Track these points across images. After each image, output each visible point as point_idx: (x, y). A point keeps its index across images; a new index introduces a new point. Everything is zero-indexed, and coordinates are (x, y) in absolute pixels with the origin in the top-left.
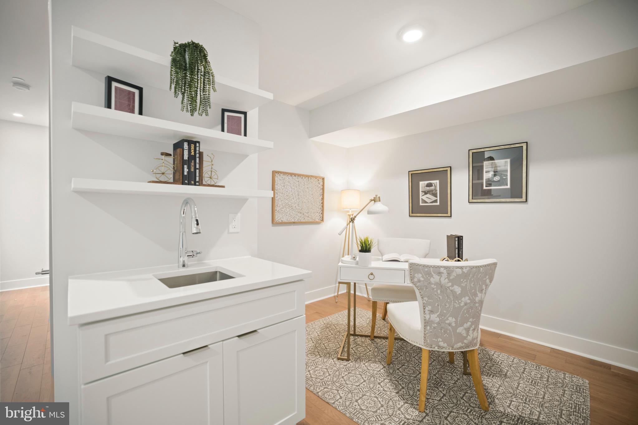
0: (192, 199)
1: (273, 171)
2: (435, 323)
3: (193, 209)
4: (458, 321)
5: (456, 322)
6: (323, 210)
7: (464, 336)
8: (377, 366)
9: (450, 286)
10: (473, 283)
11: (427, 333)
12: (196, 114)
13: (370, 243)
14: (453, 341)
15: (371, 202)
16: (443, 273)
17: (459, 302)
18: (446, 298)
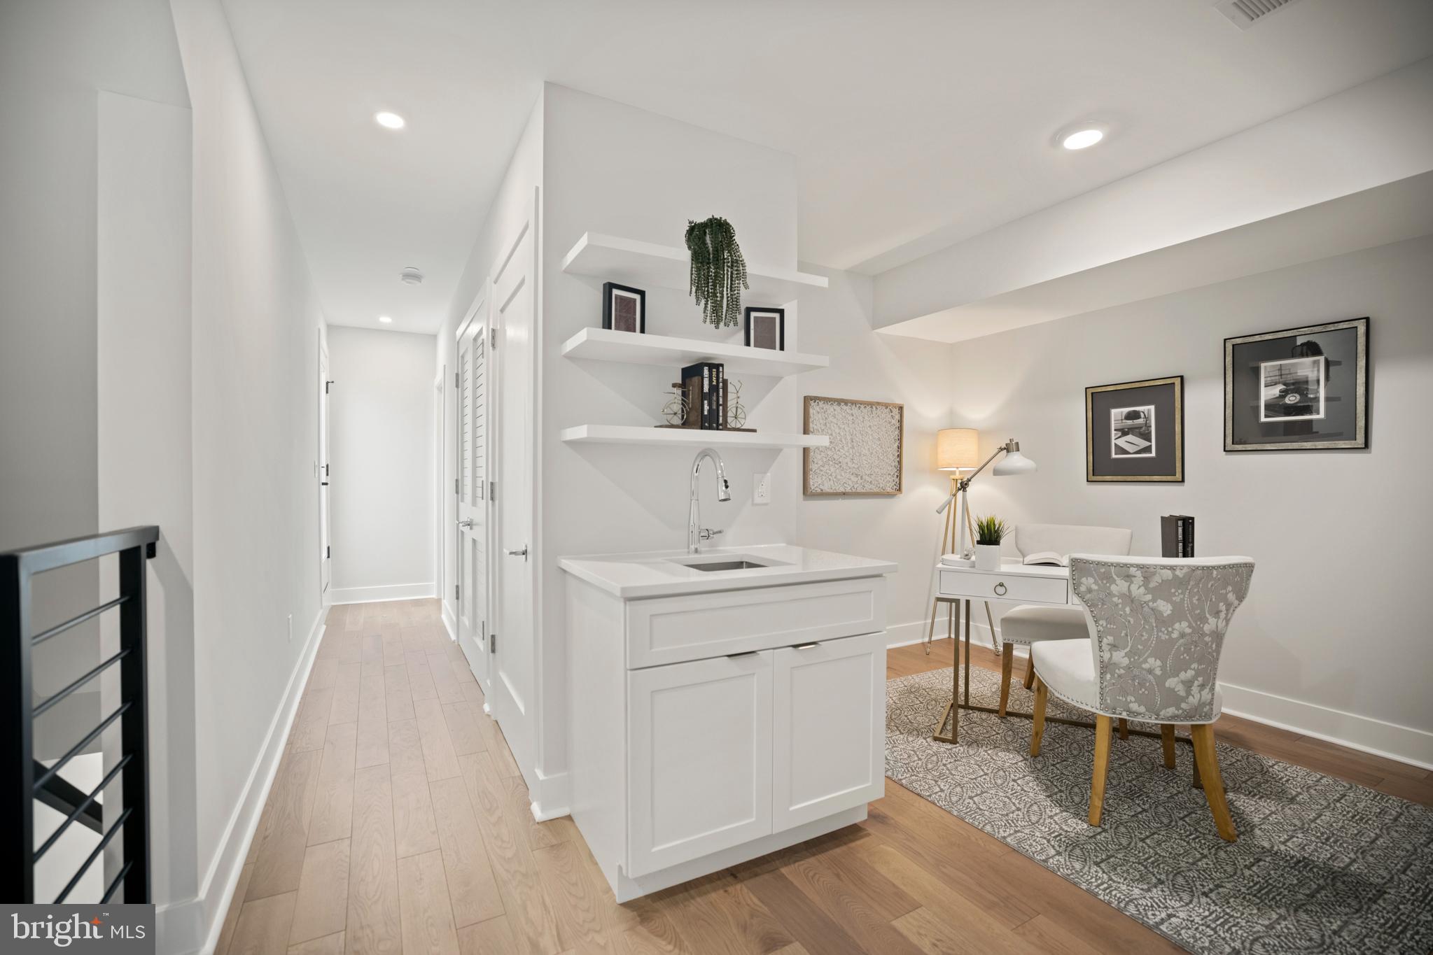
0: (715, 451)
1: (805, 397)
2: (1121, 668)
3: (718, 465)
4: (1168, 665)
5: (1163, 668)
6: (900, 470)
7: (1181, 696)
8: (1012, 756)
9: (1149, 601)
10: (1197, 597)
11: (1106, 687)
12: (722, 324)
13: (998, 528)
14: (1159, 702)
15: (1000, 452)
16: (1135, 577)
17: (1168, 631)
18: (1142, 623)
